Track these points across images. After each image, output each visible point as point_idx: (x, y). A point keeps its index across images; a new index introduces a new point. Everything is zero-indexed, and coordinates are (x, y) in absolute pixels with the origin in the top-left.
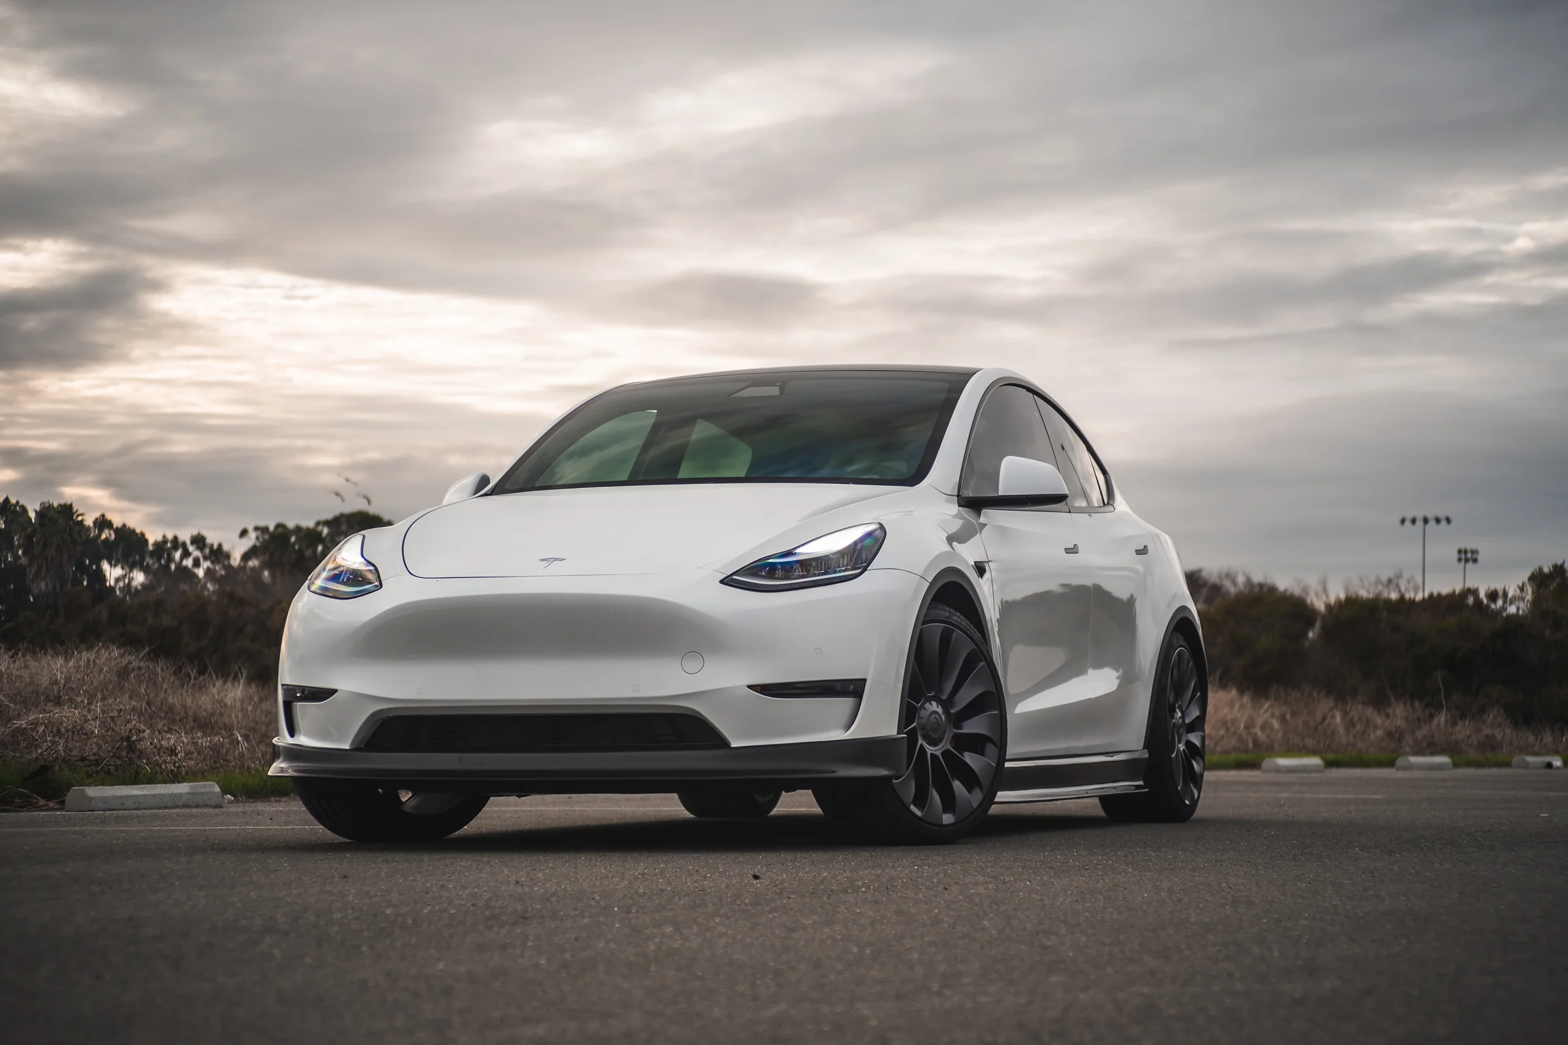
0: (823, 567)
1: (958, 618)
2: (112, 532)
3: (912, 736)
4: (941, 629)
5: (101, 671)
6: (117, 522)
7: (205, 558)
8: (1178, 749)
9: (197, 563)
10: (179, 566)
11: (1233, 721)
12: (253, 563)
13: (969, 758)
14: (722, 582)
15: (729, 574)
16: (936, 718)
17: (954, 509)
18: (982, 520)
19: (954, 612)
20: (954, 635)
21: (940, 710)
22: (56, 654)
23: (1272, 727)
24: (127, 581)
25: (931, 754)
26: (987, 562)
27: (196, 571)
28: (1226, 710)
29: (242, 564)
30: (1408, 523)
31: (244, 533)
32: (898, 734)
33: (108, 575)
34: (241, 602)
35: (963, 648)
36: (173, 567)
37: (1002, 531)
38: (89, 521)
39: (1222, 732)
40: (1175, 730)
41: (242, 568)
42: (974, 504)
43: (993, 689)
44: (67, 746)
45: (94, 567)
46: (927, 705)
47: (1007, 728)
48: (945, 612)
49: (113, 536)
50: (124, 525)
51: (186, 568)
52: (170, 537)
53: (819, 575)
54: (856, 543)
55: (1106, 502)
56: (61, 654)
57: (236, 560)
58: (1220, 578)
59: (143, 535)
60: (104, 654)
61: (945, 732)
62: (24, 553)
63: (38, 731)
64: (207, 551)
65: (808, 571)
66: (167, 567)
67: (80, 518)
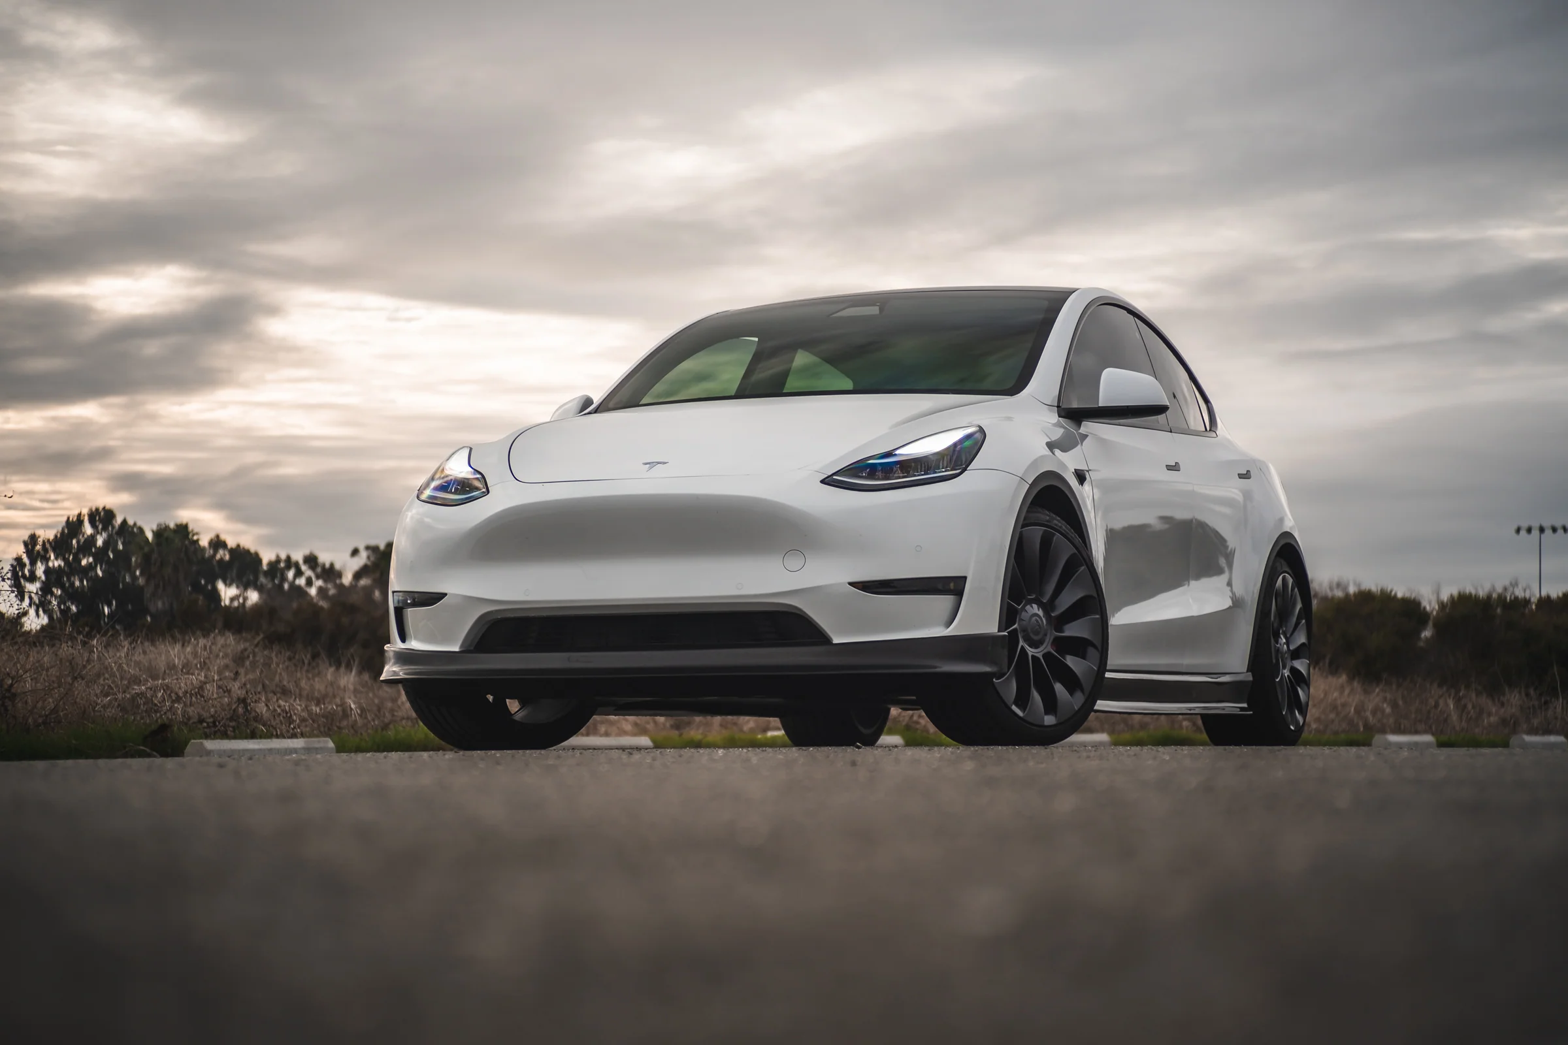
0: (923, 469)
1: (1058, 522)
2: (227, 553)
3: (1013, 636)
4: (1041, 533)
5: (217, 656)
6: (231, 543)
7: (318, 577)
8: (1283, 675)
9: (309, 582)
10: (292, 585)
11: (1344, 705)
12: (364, 582)
13: (1071, 661)
14: (823, 482)
15: (830, 474)
16: (1037, 621)
17: (1054, 418)
18: (1083, 430)
19: (1054, 516)
20: (1055, 538)
21: (1041, 613)
22: (175, 640)
23: (1383, 711)
24: (241, 600)
25: (1033, 656)
26: (1088, 471)
27: (308, 590)
28: (1336, 694)
29: (353, 583)
30: (1523, 533)
31: (355, 552)
32: (999, 631)
33: (222, 594)
34: (352, 609)
35: (1064, 551)
36: (286, 586)
37: (1102, 442)
38: (204, 542)
39: (1332, 716)
40: (1280, 655)
41: (353, 587)
42: (1074, 415)
43: (1095, 595)
44: (185, 711)
45: (209, 587)
46: (1028, 607)
47: (1108, 632)
48: (1044, 516)
49: (227, 557)
50: (238, 546)
51: (299, 588)
52: (283, 556)
53: (919, 475)
54: (955, 445)
55: (1208, 429)
56: (179, 640)
57: (347, 579)
58: (1331, 589)
59: (257, 554)
60: (221, 641)
61: (1046, 635)
62: (141, 573)
63: (156, 697)
64: (319, 570)
65: (908, 472)
66: (281, 586)
67: (195, 538)
